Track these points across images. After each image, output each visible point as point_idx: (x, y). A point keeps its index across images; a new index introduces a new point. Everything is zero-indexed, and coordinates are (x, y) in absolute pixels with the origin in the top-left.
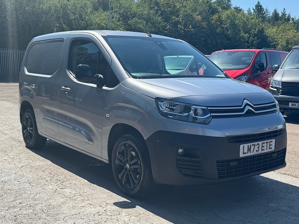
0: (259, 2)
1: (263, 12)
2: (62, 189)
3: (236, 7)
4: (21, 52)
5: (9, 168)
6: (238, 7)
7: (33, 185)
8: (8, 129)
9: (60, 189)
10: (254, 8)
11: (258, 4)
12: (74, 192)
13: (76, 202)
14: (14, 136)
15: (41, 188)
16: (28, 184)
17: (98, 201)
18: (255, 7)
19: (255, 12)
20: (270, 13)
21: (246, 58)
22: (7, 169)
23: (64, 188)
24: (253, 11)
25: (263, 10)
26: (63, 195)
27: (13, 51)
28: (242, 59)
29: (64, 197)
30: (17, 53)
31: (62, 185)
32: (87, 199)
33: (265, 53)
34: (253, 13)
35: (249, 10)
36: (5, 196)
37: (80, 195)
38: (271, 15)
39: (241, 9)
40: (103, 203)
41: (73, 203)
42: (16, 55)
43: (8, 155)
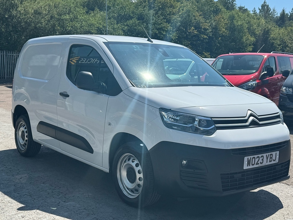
0: (265, 1)
1: (270, 13)
2: (64, 202)
3: (241, 7)
4: (12, 54)
5: (7, 180)
6: (243, 7)
7: (35, 197)
8: (3, 137)
9: (63, 203)
10: (260, 8)
11: (264, 4)
12: (78, 205)
13: (80, 216)
14: (9, 145)
15: (43, 201)
16: (29, 196)
17: (104, 216)
18: (262, 7)
19: (261, 11)
20: (278, 14)
21: (254, 62)
22: (5, 181)
23: (68, 201)
24: (259, 11)
25: (270, 10)
26: (66, 208)
27: (3, 53)
28: (250, 63)
29: (68, 210)
30: (7, 55)
31: (65, 198)
32: (92, 213)
33: (274, 57)
34: (259, 13)
35: (254, 10)
36: (6, 210)
37: (85, 209)
38: (279, 15)
39: (246, 9)
40: (110, 217)
41: (78, 217)
42: (6, 58)
43: (5, 166)
